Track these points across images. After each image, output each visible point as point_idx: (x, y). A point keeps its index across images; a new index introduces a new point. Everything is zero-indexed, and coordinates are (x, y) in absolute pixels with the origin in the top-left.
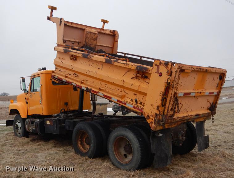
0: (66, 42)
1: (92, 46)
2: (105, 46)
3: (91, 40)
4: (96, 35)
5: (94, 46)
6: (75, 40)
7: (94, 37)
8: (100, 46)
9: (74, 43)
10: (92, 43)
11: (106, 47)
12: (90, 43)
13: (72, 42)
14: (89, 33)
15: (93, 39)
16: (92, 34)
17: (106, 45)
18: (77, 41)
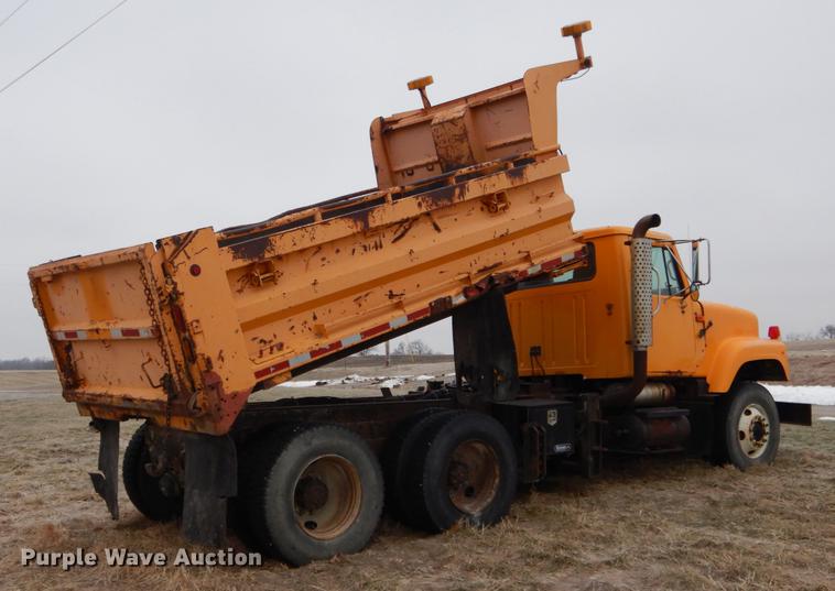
3: (453, 145)
4: (460, 124)
15: (457, 140)
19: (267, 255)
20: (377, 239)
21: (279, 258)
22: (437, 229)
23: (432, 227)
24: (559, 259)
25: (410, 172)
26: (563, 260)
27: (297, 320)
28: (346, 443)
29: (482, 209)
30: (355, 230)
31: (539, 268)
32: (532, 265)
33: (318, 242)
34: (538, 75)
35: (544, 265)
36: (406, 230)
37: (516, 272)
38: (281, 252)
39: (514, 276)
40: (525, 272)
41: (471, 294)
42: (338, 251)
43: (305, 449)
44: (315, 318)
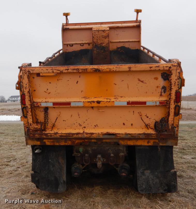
0: (73, 45)
1: (103, 45)
2: (127, 42)
3: (101, 39)
4: (107, 32)
5: (107, 44)
6: (83, 42)
7: (104, 34)
8: (120, 42)
9: (83, 45)
10: (102, 42)
11: (129, 42)
12: (99, 42)
13: (80, 44)
14: (96, 32)
15: (103, 37)
16: (100, 32)
17: (128, 40)
18: (87, 42)
25: (72, 45)
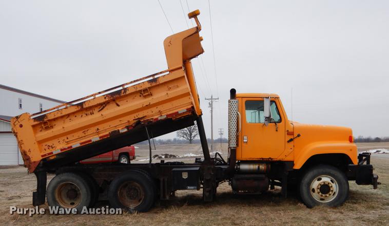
19: (45, 120)
20: (91, 111)
21: (49, 120)
22: (118, 105)
23: (116, 105)
24: (178, 112)
26: (179, 113)
27: (61, 139)
28: (74, 179)
29: (140, 96)
30: (78, 109)
31: (165, 117)
32: (161, 116)
33: (63, 114)
34: (171, 39)
35: (167, 116)
36: (104, 107)
37: (152, 119)
38: (50, 118)
39: (152, 120)
40: (157, 119)
41: (130, 129)
42: (76, 116)
43: (59, 180)
44: (67, 138)
